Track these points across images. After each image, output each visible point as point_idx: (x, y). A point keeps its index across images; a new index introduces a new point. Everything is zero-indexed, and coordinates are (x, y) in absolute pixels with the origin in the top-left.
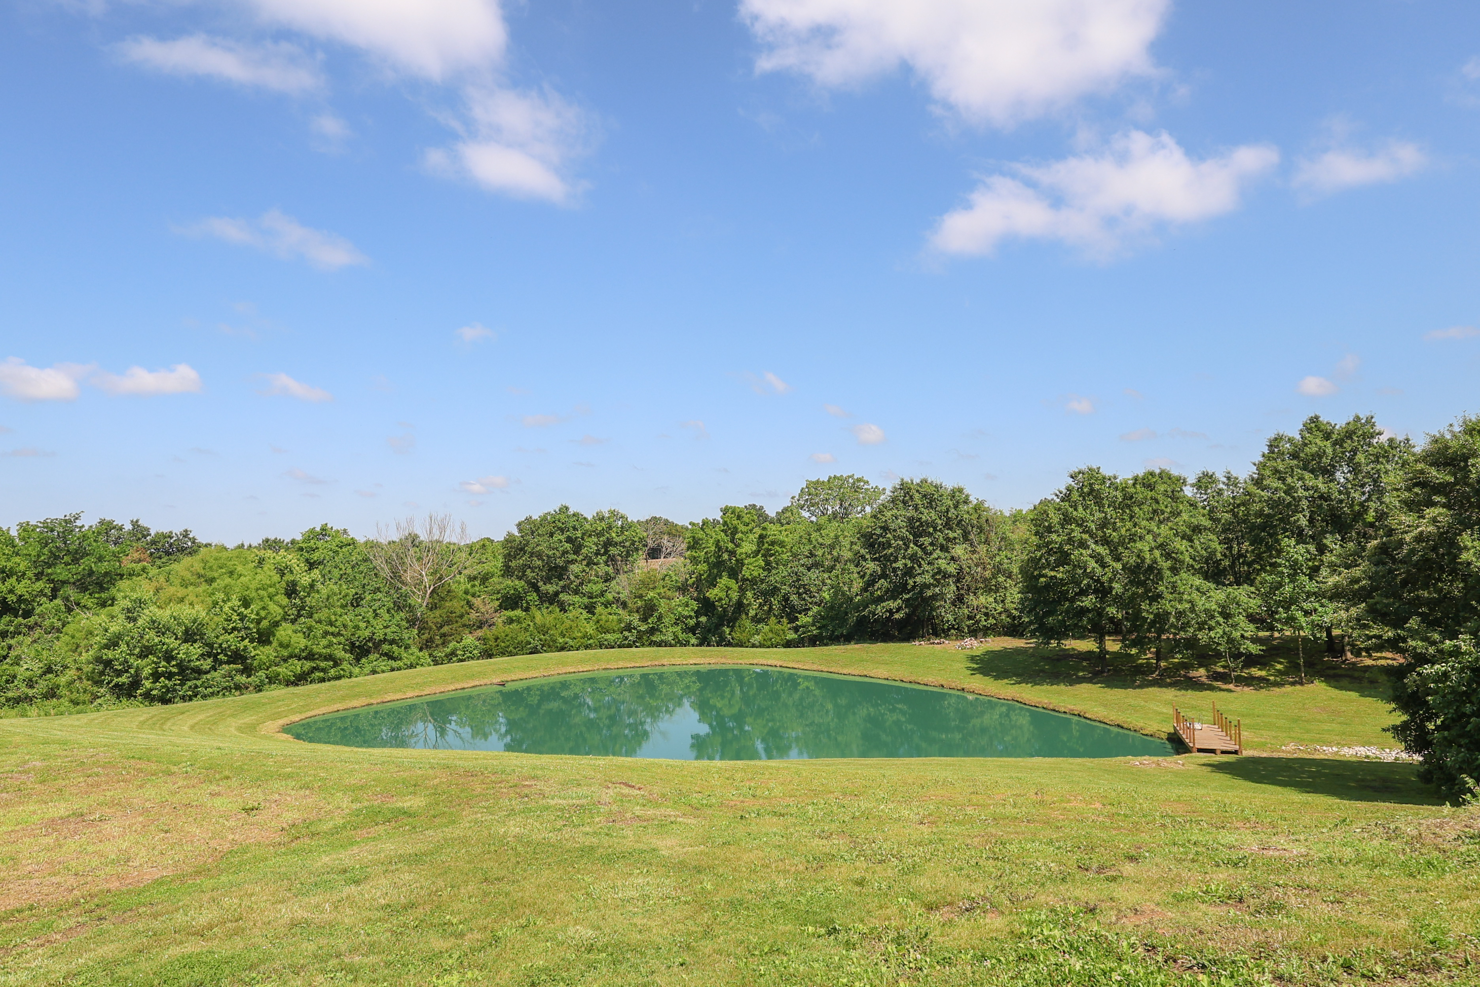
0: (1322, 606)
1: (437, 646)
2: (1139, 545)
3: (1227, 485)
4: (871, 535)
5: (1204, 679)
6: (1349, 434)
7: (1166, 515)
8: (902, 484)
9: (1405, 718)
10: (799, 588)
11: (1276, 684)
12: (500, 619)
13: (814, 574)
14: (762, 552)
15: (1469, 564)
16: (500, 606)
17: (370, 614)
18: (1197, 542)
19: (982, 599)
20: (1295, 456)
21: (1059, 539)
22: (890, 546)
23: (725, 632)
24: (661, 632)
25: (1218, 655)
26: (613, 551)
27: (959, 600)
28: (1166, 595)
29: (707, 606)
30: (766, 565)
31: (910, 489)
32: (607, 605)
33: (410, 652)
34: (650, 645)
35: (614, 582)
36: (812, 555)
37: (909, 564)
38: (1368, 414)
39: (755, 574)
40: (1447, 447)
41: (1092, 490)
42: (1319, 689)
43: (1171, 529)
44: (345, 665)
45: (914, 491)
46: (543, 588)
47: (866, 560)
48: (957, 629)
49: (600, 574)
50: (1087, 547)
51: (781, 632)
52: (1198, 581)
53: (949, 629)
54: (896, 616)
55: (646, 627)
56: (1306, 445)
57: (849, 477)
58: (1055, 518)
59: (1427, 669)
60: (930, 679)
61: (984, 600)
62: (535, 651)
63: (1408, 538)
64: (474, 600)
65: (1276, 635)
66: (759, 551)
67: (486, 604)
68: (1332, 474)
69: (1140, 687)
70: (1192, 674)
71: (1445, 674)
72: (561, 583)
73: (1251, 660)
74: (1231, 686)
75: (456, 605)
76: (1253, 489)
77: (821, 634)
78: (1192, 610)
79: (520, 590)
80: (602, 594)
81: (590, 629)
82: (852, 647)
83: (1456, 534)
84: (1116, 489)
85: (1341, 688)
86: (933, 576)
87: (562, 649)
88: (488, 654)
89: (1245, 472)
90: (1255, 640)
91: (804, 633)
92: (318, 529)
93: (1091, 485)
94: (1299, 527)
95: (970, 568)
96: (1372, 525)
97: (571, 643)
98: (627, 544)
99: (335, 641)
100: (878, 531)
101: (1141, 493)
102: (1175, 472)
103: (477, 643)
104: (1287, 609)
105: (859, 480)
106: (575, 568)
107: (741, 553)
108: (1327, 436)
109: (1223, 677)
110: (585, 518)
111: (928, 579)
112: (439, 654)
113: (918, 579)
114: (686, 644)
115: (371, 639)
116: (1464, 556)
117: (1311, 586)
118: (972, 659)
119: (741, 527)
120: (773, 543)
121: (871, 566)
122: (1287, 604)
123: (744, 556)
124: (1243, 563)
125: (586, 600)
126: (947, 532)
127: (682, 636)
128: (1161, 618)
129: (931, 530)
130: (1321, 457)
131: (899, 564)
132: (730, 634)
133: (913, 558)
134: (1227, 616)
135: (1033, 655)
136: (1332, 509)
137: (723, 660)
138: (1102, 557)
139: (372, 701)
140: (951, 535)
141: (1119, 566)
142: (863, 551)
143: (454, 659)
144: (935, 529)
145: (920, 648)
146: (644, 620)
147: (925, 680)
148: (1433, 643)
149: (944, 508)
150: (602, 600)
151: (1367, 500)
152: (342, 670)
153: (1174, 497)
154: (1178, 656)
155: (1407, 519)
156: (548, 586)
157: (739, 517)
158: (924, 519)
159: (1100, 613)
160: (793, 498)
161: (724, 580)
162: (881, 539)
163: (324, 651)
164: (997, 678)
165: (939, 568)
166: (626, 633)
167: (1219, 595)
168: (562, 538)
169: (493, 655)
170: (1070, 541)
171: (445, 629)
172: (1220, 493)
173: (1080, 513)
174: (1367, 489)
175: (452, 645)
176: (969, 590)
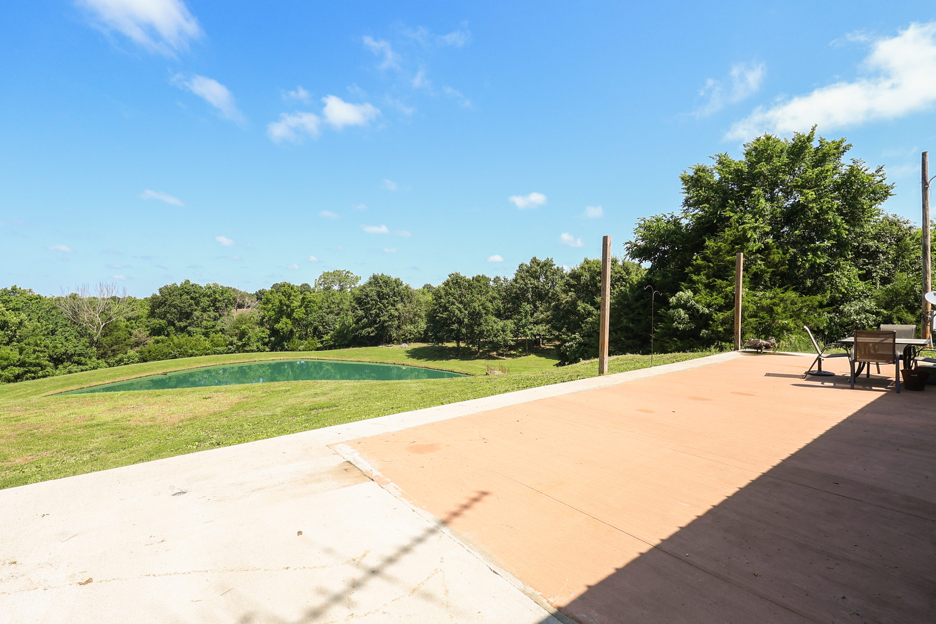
0: (534, 327)
1: (109, 356)
2: (474, 304)
3: (504, 281)
4: (360, 298)
5: (495, 356)
6: (545, 264)
7: (484, 293)
8: (374, 276)
9: (559, 361)
10: (323, 323)
11: (520, 356)
12: (151, 341)
13: (331, 316)
14: (304, 305)
15: (580, 310)
16: (150, 334)
17: (63, 340)
18: (494, 303)
19: (409, 327)
20: (527, 271)
21: (444, 302)
22: (369, 303)
23: (284, 345)
24: (250, 345)
25: (501, 347)
26: (218, 304)
27: (399, 327)
28: (483, 323)
29: (274, 332)
30: (306, 312)
31: (377, 278)
32: (216, 332)
33: (92, 360)
34: (243, 352)
35: (219, 321)
36: (329, 307)
37: (378, 312)
38: (551, 257)
39: (301, 316)
40: (575, 273)
41: (457, 282)
42: (533, 357)
43: (486, 298)
44: (48, 369)
45: (379, 279)
46: (178, 324)
47: (358, 310)
48: (397, 340)
49: (212, 316)
50: (455, 305)
51: (314, 344)
52: (494, 318)
53: (394, 340)
54: (372, 335)
55: (241, 343)
56: (531, 268)
57: (344, 271)
58: (443, 293)
59: (567, 344)
60: (389, 361)
61: (410, 327)
62: (175, 357)
63: (564, 302)
64: (132, 331)
65: (519, 338)
66: (302, 305)
67: (140, 333)
68: (539, 279)
69: (473, 359)
70: (492, 354)
71: (572, 345)
72: (189, 321)
73: (511, 348)
74: (504, 358)
75: (122, 334)
76: (514, 283)
77: (334, 344)
78: (492, 330)
79: (163, 325)
80: (214, 326)
81: (208, 344)
82: (351, 349)
83: (576, 301)
84: (466, 282)
85: (540, 356)
86: (388, 317)
87: (191, 356)
88: (144, 360)
89: (511, 277)
90: (512, 340)
91: (326, 344)
92: (9, 289)
93: (457, 279)
94: (528, 298)
95: (403, 313)
96: (550, 298)
97: (196, 352)
98: (226, 301)
99: (41, 355)
100: (364, 297)
101: (476, 284)
102: (487, 276)
103: (137, 354)
104: (523, 328)
105: (348, 272)
106: (197, 313)
107: (294, 306)
108: (538, 265)
109: (502, 355)
110: (200, 287)
111: (386, 318)
112: (111, 361)
113: (382, 318)
114: (264, 351)
115: (64, 354)
116: (578, 308)
117: (531, 320)
118: (407, 352)
119: (293, 293)
120: (310, 302)
121: (361, 313)
122: (523, 326)
123: (295, 308)
124: (509, 312)
125: (203, 330)
126: (394, 298)
127: (261, 347)
128: (481, 332)
129: (387, 297)
130: (536, 273)
131: (373, 312)
132: (287, 345)
133: (379, 309)
134: (504, 331)
135: (431, 349)
136: (539, 291)
137: (287, 358)
138: (461, 309)
139: (83, 386)
140: (396, 299)
141: (467, 312)
142: (356, 306)
143: (122, 363)
144: (389, 297)
145: (382, 348)
146: (240, 339)
147: (387, 362)
148: (569, 336)
149: (393, 287)
150: (213, 330)
151: (549, 289)
152: (47, 372)
153: (487, 285)
154: (487, 347)
155: (564, 296)
156: (181, 323)
157: (292, 289)
158: (384, 292)
159: (459, 331)
160: (316, 280)
161: (284, 319)
162: (365, 301)
163: (34, 361)
164: (418, 359)
165: (391, 314)
166: (230, 347)
167: (501, 323)
168: (188, 297)
169: (147, 360)
170: (449, 302)
171: (115, 347)
172: (502, 284)
173: (453, 291)
174: (549, 285)
175: (120, 356)
176: (403, 323)
